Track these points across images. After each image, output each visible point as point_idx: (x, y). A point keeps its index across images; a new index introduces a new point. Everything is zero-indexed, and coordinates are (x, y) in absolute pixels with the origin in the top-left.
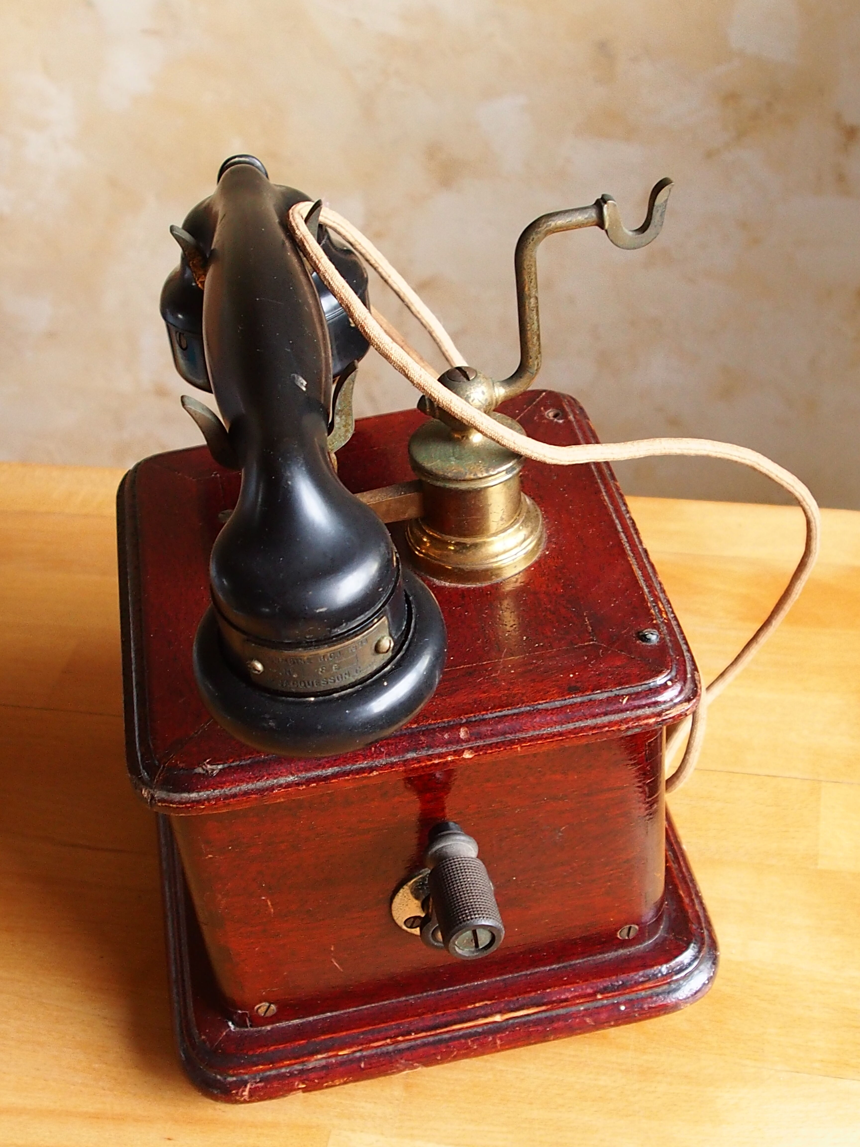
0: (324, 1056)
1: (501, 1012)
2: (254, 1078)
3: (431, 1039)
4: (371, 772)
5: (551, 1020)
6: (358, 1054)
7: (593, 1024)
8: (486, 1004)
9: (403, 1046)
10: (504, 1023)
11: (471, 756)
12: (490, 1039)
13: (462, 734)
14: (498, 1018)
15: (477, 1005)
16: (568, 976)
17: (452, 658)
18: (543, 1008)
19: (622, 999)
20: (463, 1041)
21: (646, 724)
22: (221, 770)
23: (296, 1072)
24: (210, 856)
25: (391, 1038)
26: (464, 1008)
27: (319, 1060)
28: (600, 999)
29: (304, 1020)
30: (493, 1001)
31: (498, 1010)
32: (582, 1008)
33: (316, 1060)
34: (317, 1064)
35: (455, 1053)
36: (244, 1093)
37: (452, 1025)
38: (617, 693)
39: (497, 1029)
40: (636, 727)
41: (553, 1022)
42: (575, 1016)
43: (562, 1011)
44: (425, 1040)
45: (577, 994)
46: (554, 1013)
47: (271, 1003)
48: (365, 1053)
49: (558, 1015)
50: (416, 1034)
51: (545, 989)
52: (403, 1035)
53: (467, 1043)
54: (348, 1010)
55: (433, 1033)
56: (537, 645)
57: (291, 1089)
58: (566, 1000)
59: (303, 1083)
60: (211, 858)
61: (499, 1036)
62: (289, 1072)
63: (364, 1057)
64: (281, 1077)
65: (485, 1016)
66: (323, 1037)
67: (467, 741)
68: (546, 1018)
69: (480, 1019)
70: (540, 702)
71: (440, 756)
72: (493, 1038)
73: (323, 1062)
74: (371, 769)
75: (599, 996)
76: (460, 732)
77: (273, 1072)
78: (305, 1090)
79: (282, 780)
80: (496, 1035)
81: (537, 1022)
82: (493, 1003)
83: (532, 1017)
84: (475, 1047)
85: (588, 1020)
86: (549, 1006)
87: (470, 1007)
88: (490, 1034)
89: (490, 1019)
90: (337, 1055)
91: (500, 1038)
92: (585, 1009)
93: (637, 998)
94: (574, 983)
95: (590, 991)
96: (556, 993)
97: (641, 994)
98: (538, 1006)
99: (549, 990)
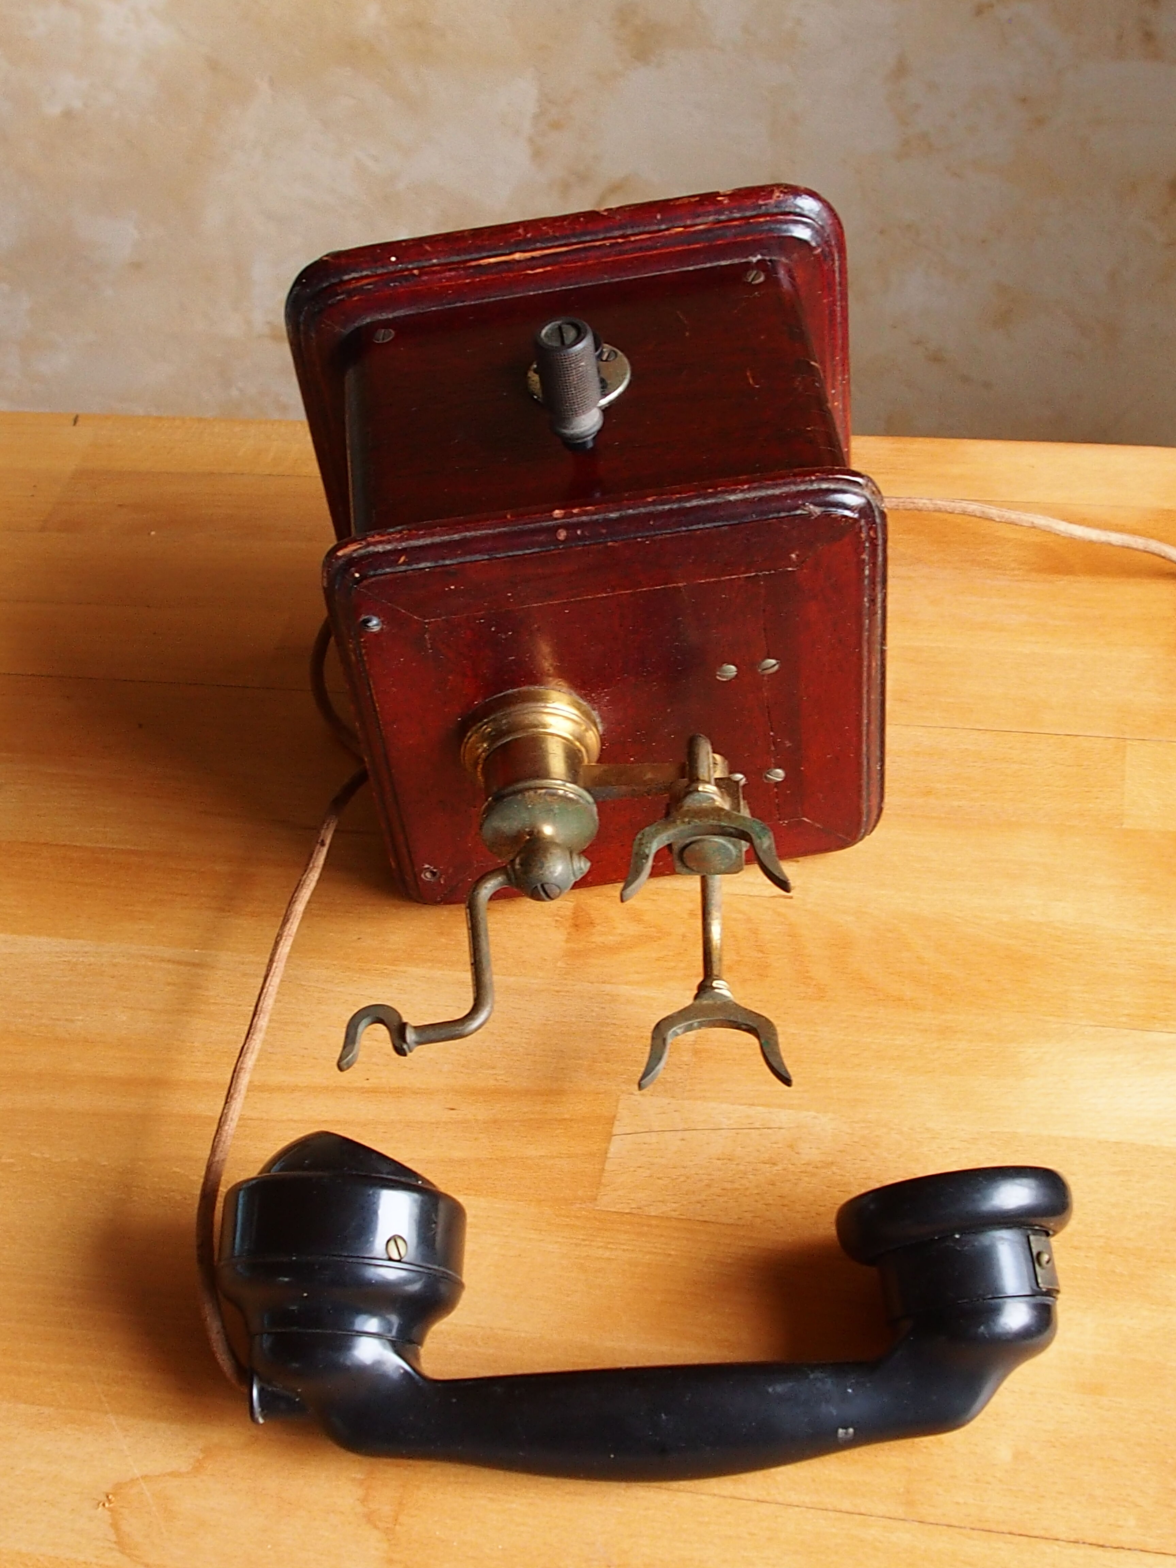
0: (697, 228)
1: (517, 262)
2: (768, 209)
3: (588, 238)
4: (654, 501)
5: (466, 251)
6: (663, 227)
7: (423, 245)
8: (532, 270)
9: (616, 233)
10: (513, 250)
11: (557, 511)
12: (529, 235)
13: (562, 535)
14: (520, 256)
15: (541, 270)
16: (446, 294)
17: (567, 611)
18: (474, 263)
19: (391, 268)
20: (557, 234)
21: (383, 536)
22: (799, 509)
23: (726, 212)
24: (809, 429)
25: (629, 242)
26: (556, 267)
27: (703, 224)
28: (415, 269)
29: (715, 264)
30: (524, 273)
31: (520, 264)
32: (434, 261)
33: (706, 223)
34: (705, 220)
35: (565, 223)
36: (779, 195)
37: (566, 252)
38: (410, 567)
39: (522, 245)
40: (393, 533)
41: (464, 249)
42: (442, 253)
43: (455, 259)
44: (594, 238)
45: (439, 276)
46: (463, 258)
47: (750, 283)
48: (656, 228)
49: (459, 255)
50: (604, 245)
51: (472, 282)
52: (618, 243)
53: (554, 231)
55: (587, 245)
56: (482, 621)
57: (732, 196)
58: (450, 270)
59: (719, 201)
60: (808, 427)
61: (520, 238)
62: (734, 213)
63: (656, 224)
64: (741, 209)
65: (533, 258)
66: (698, 246)
67: (559, 527)
68: (472, 253)
69: (538, 256)
71: (586, 513)
72: (526, 236)
73: (698, 221)
74: (654, 504)
75: (416, 272)
76: (565, 536)
77: (749, 214)
78: (717, 194)
80: (523, 238)
81: (480, 249)
82: (525, 271)
83: (484, 254)
84: (544, 228)
85: (427, 248)
86: (468, 264)
87: (549, 268)
88: (530, 239)
89: (528, 255)
90: (685, 227)
91: (520, 235)
92: (431, 259)
93: (377, 268)
94: (441, 287)
95: (425, 278)
96: (459, 277)
97: (371, 271)
98: (480, 265)
99: (468, 281)
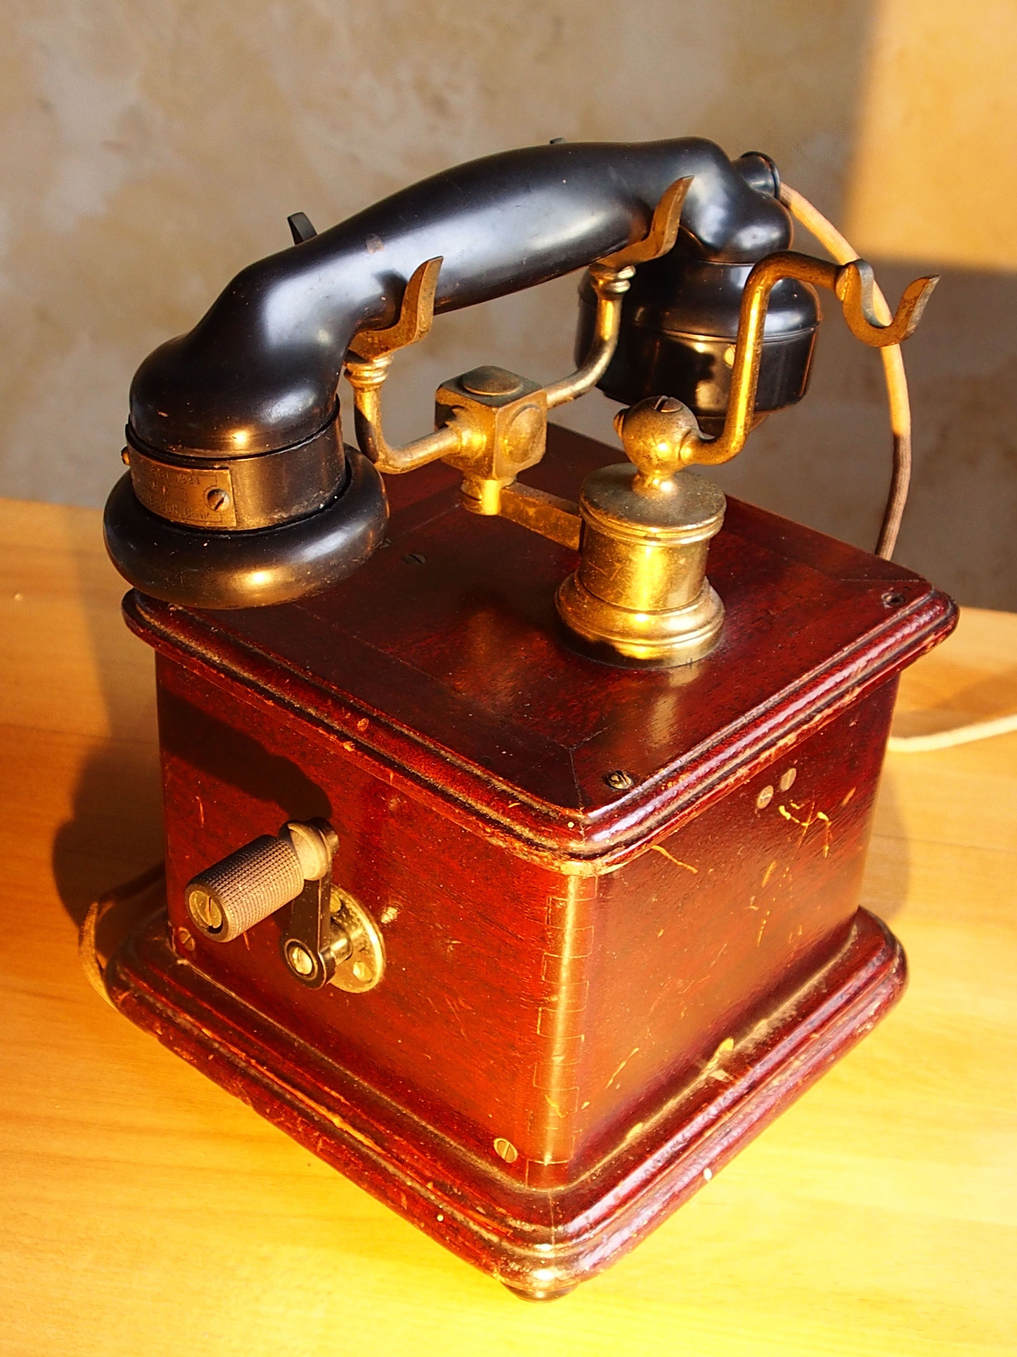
0: (191, 1020)
1: (344, 1118)
2: (136, 992)
3: (276, 1087)
4: (268, 699)
5: (376, 1167)
6: (216, 1045)
7: (406, 1208)
8: (339, 1100)
9: (251, 1071)
10: (338, 1131)
11: (350, 749)
12: (317, 1134)
13: (362, 724)
14: (337, 1121)
15: (333, 1093)
16: (426, 1144)
18: (378, 1149)
19: (449, 1209)
20: (295, 1114)
22: (178, 610)
23: (164, 1015)
25: (248, 1055)
26: (320, 1085)
27: (185, 1020)
28: (428, 1189)
29: (213, 982)
30: (348, 1103)
31: (344, 1114)
32: (409, 1183)
34: (183, 1023)
35: (282, 1119)
36: (119, 997)
38: (516, 793)
39: (328, 1131)
41: (376, 1170)
42: (397, 1184)
43: (391, 1169)
44: (271, 1083)
45: (416, 1165)
46: (384, 1163)
47: (191, 935)
48: (221, 1049)
49: (385, 1168)
50: (267, 1070)
51: (394, 1133)
52: (258, 1062)
53: (296, 1119)
54: (247, 1004)
55: (282, 1083)
57: (149, 1028)
58: (402, 1161)
59: (162, 1030)
61: (325, 1138)
62: (160, 1010)
63: (219, 1053)
64: (151, 1008)
65: (329, 1109)
66: (204, 1004)
67: (360, 734)
68: (373, 1160)
69: (325, 1109)
70: (446, 748)
71: (329, 729)
72: (319, 1136)
73: (188, 1026)
74: (270, 696)
75: (430, 1186)
76: (360, 720)
77: (151, 1000)
78: (159, 1038)
79: (210, 655)
80: (323, 1135)
81: (365, 1158)
82: (346, 1105)
83: (364, 1150)
84: (300, 1130)
85: (404, 1200)
86: (383, 1152)
87: (326, 1089)
88: (320, 1130)
89: (330, 1116)
90: (200, 1030)
91: (324, 1141)
92: (410, 1187)
93: (461, 1223)
94: (424, 1153)
95: (428, 1174)
96: (400, 1147)
97: (468, 1222)
98: (376, 1143)
99: (397, 1138)
